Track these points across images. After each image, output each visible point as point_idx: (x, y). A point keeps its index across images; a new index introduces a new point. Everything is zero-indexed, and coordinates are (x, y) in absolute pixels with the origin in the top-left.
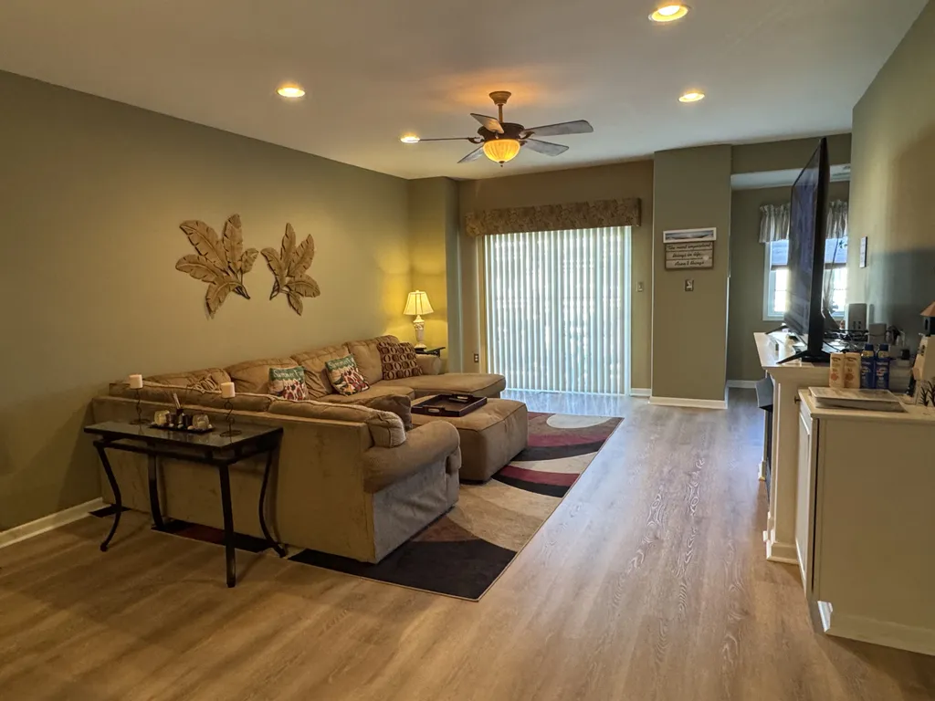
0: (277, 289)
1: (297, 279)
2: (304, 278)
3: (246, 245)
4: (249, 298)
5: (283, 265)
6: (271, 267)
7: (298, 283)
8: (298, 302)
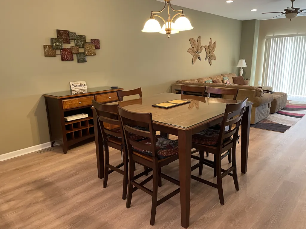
0: (207, 58)
1: (211, 54)
2: (213, 55)
3: (201, 45)
4: (201, 60)
5: (209, 51)
6: (206, 51)
7: (212, 56)
8: (211, 62)
